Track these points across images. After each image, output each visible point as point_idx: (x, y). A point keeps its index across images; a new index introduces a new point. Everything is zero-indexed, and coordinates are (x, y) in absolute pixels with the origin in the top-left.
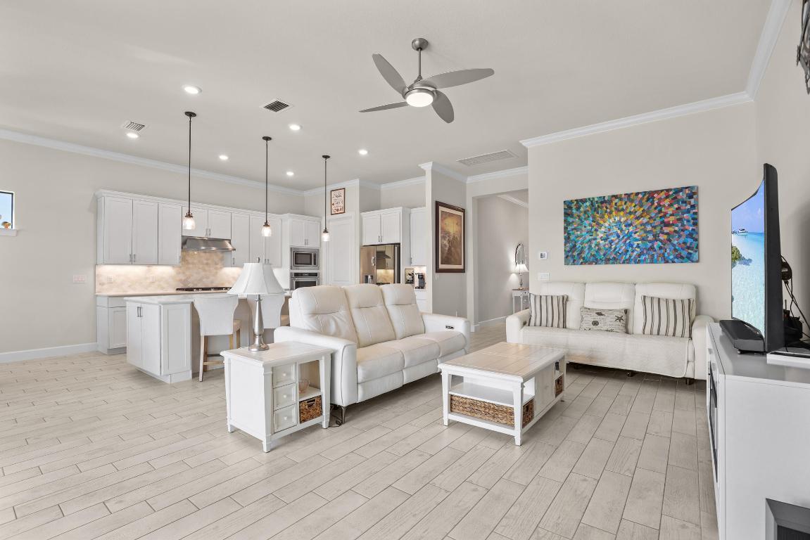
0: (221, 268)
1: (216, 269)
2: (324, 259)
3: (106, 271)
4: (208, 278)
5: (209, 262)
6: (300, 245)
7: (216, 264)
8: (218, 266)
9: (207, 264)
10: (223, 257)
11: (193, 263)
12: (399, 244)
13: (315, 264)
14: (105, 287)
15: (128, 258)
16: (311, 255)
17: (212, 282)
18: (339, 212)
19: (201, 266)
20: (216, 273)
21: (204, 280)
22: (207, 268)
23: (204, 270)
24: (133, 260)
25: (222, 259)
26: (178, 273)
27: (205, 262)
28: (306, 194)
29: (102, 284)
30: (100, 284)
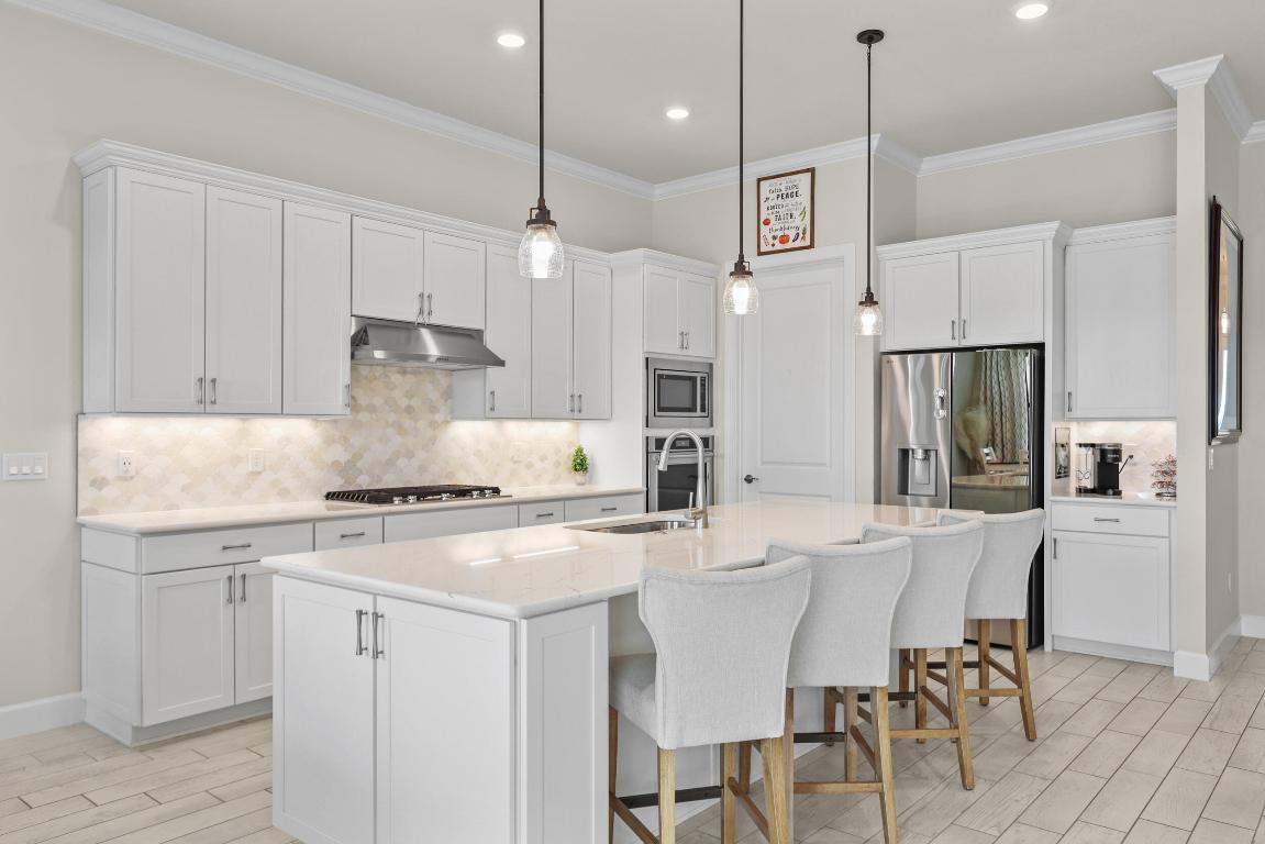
0: (447, 422)
1: (433, 425)
2: (725, 396)
3: (111, 434)
4: (410, 455)
5: (415, 402)
6: (668, 349)
7: (433, 409)
8: (439, 417)
9: (409, 410)
10: (450, 387)
11: (372, 409)
12: (1040, 347)
13: (703, 410)
14: (110, 492)
15: (193, 393)
16: (693, 380)
17: (423, 469)
18: (790, 245)
19: (392, 417)
20: (433, 440)
21: (402, 462)
22: (407, 423)
23: (401, 431)
24: (207, 400)
25: (448, 394)
26: (329, 441)
27: (404, 402)
28: (660, 191)
29: (99, 483)
30: (93, 483)
